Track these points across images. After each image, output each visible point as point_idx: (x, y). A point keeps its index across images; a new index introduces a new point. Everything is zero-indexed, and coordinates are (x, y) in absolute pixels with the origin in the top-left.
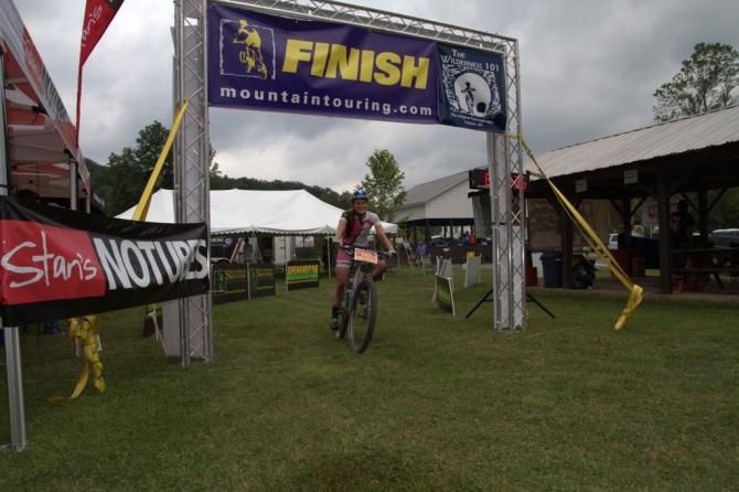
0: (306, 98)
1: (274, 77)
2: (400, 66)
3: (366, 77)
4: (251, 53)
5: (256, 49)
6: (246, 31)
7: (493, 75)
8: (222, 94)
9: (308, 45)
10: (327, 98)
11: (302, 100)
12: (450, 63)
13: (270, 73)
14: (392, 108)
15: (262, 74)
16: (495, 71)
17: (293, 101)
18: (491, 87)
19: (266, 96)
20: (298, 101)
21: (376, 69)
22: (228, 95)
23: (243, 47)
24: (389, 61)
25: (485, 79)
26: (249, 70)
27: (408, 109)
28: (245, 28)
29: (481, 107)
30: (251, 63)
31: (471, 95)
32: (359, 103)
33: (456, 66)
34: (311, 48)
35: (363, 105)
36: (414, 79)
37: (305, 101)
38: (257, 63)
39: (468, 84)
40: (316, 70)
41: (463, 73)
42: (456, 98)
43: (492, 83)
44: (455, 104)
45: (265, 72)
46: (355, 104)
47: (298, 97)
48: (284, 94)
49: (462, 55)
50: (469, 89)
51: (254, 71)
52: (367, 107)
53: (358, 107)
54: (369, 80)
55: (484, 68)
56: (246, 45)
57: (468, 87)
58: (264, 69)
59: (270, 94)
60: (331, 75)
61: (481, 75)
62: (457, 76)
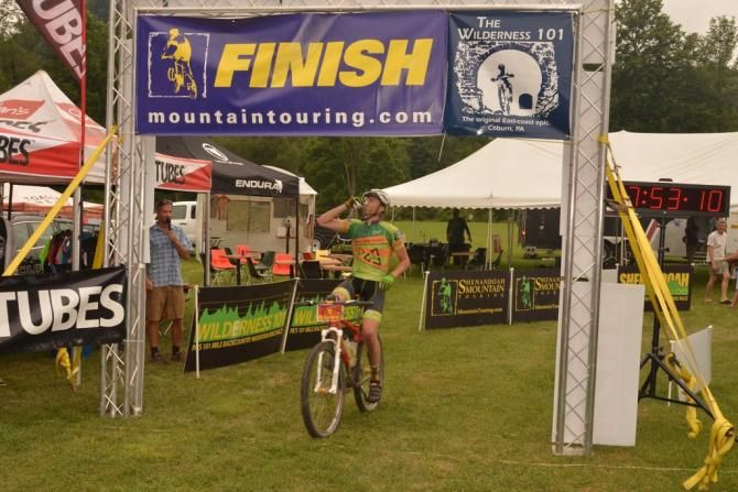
0: (244, 116)
1: (204, 95)
2: (382, 58)
3: (327, 80)
4: (179, 68)
5: (185, 63)
6: (175, 43)
7: (550, 47)
8: (151, 121)
9: (249, 48)
10: (271, 114)
11: (239, 118)
12: (472, 39)
13: (200, 90)
14: (366, 119)
15: (192, 92)
16: (555, 41)
17: (229, 121)
18: (542, 67)
19: (197, 118)
20: (235, 121)
21: (343, 67)
22: (157, 121)
23: (171, 63)
24: (365, 53)
25: (535, 56)
26: (178, 89)
27: (393, 117)
28: (176, 39)
29: (525, 101)
30: (180, 80)
31: (508, 84)
32: (316, 116)
33: (482, 43)
34: (252, 53)
35: (322, 119)
36: (405, 73)
37: (244, 121)
38: (187, 80)
39: (502, 68)
40: (257, 81)
41: (492, 51)
42: (477, 93)
43: (547, 61)
44: (474, 103)
45: (195, 90)
46: (310, 118)
47: (234, 116)
48: (218, 114)
49: (495, 23)
50: (503, 76)
51: (184, 90)
52: (328, 120)
53: (315, 121)
54: (332, 83)
55: (535, 38)
56: (174, 60)
57: (503, 73)
58: (193, 86)
59: (202, 115)
60: (279, 82)
61: (527, 50)
62: (483, 57)
